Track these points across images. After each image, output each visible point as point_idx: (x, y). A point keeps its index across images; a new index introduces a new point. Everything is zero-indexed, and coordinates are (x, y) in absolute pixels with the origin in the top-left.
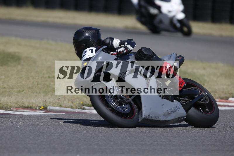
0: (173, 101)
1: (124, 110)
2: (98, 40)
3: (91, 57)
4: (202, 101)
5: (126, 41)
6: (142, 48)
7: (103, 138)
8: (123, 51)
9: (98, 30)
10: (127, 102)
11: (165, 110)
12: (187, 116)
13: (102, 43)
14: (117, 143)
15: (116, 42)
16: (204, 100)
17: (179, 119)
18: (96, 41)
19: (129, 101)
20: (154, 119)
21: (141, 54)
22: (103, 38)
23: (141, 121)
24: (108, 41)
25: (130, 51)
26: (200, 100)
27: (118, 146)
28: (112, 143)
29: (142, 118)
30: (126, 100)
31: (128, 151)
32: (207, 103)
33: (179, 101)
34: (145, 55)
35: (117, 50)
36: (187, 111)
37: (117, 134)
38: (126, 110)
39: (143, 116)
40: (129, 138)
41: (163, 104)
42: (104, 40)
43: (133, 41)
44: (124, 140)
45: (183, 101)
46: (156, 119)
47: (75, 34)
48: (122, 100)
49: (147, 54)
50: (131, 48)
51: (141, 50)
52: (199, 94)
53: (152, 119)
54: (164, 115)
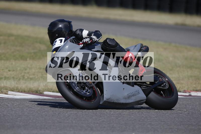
0: (134, 86)
1: (86, 94)
2: (70, 31)
3: (60, 46)
4: (162, 87)
5: (94, 32)
6: (107, 39)
7: (155, 119)
8: (88, 41)
9: (70, 23)
10: (90, 86)
11: (126, 94)
12: (146, 100)
13: (73, 34)
14: (167, 123)
15: (85, 33)
16: (164, 85)
17: (139, 102)
18: (67, 32)
19: (92, 85)
20: (114, 102)
21: (106, 44)
22: (74, 29)
23: (103, 103)
24: (78, 32)
25: (95, 42)
26: (160, 85)
27: (168, 126)
28: (163, 123)
29: (104, 101)
30: (88, 85)
31: (176, 130)
32: (167, 88)
33: (140, 87)
34: (109, 45)
35: (83, 41)
36: (147, 95)
37: (168, 115)
38: (88, 94)
39: (105, 99)
40: (177, 119)
41: (124, 89)
42: (75, 31)
43: (100, 32)
44: (173, 121)
45: (144, 87)
46: (116, 102)
47: (50, 25)
48: (85, 85)
49: (111, 44)
50: (96, 39)
51: (106, 40)
52: (159, 80)
53: (112, 101)
54: (125, 98)
